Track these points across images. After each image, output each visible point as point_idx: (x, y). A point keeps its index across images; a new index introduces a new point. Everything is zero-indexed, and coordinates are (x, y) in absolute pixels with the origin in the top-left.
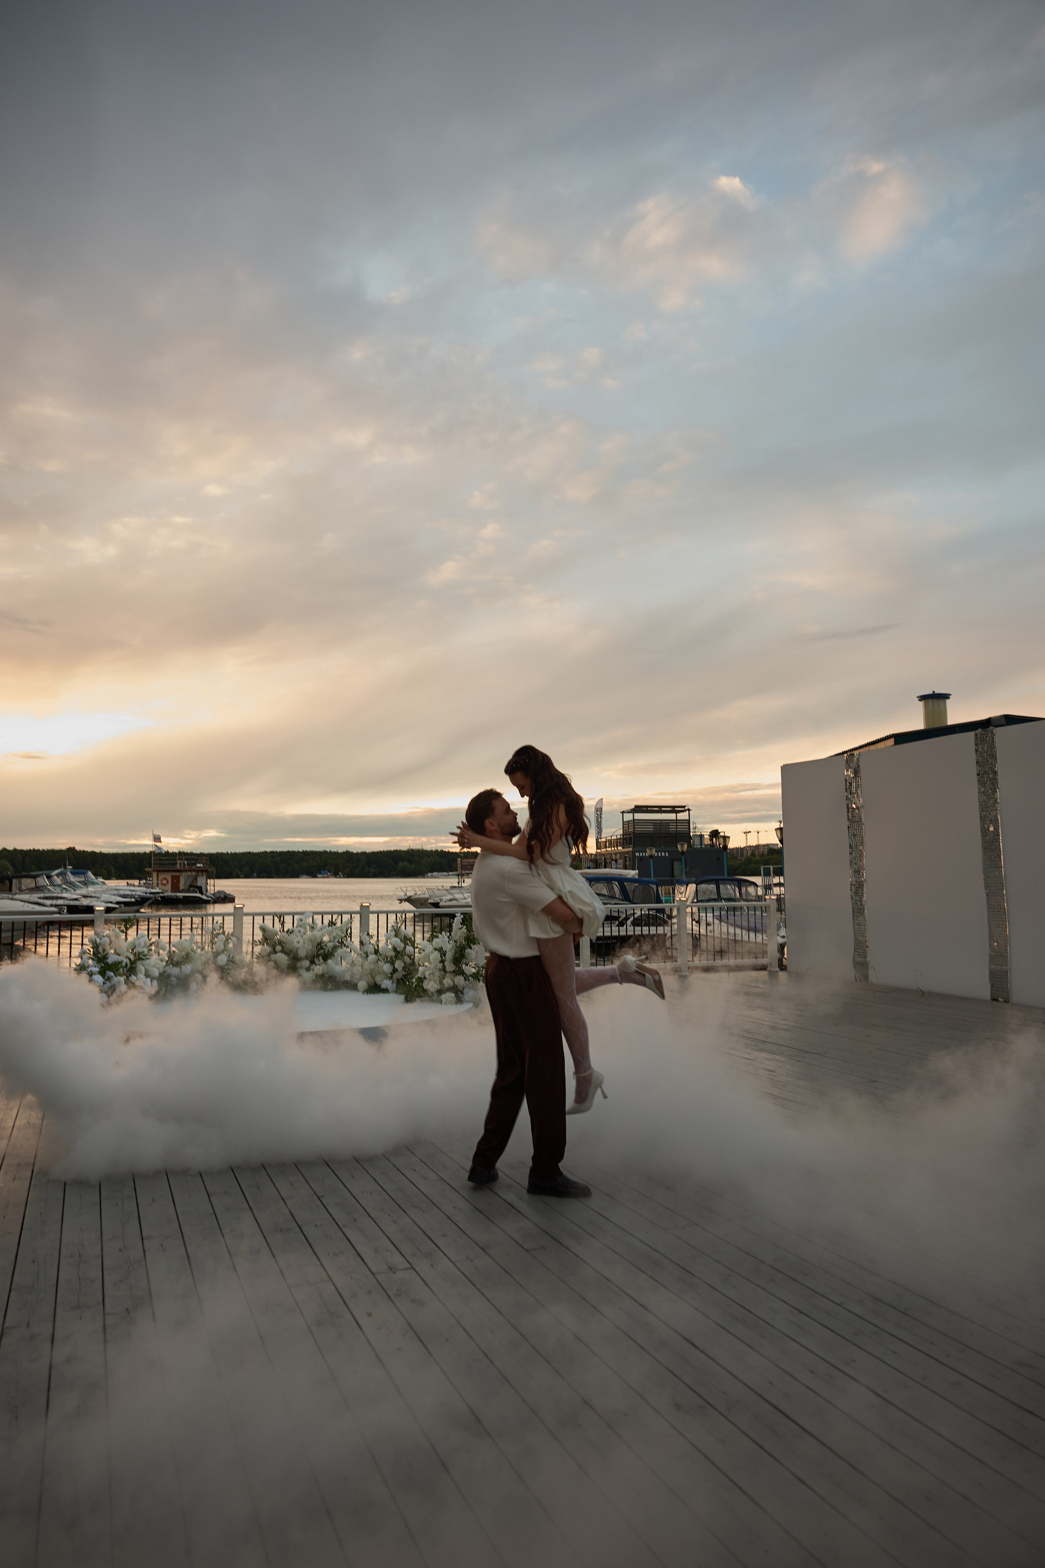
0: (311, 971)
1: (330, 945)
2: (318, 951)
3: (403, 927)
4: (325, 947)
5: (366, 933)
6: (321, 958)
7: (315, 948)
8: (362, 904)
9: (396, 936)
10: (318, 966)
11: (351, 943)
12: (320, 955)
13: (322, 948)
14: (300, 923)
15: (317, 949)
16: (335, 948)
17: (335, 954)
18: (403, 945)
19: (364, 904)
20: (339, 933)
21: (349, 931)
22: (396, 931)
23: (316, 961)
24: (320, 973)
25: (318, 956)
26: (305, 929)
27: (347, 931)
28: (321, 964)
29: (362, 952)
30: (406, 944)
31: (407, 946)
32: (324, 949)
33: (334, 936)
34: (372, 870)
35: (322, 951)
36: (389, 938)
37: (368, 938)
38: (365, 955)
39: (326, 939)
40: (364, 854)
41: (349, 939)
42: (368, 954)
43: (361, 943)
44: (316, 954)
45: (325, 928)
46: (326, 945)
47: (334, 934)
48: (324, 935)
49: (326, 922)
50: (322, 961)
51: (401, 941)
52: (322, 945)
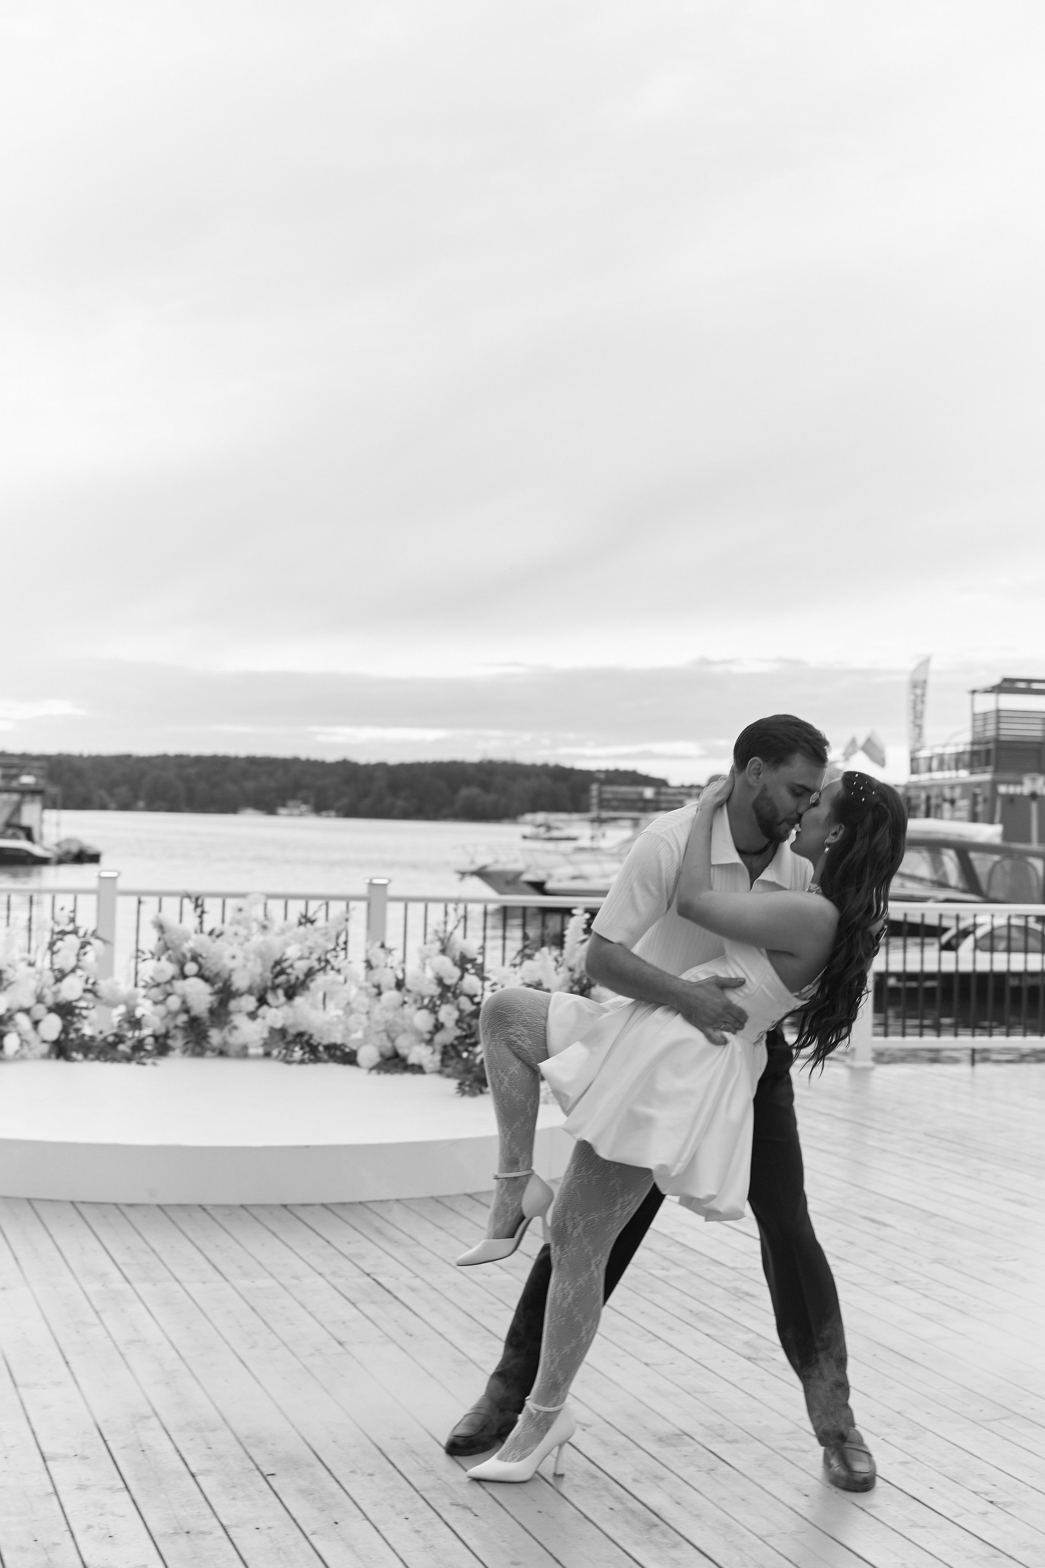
0: (259, 1020)
1: (301, 968)
2: (276, 976)
3: (459, 932)
4: (289, 971)
5: (378, 944)
6: (280, 992)
7: (269, 970)
8: (371, 880)
9: (443, 951)
10: (273, 1010)
11: (344, 963)
12: (278, 986)
13: (282, 972)
14: (239, 916)
15: (272, 972)
16: (310, 973)
17: (312, 985)
18: (457, 972)
19: (376, 881)
20: (321, 940)
21: (342, 939)
22: (442, 941)
23: (270, 997)
24: (278, 1025)
25: (275, 988)
26: (248, 928)
27: (338, 937)
28: (282, 1005)
29: (368, 985)
30: (464, 970)
31: (467, 976)
32: (288, 974)
33: (310, 948)
34: (400, 803)
35: (282, 979)
36: (427, 957)
37: (381, 953)
38: (375, 991)
39: (292, 952)
40: (382, 767)
41: (342, 954)
42: (383, 989)
43: (369, 965)
44: (269, 984)
45: (289, 928)
46: (291, 966)
47: (309, 943)
48: (287, 944)
49: (294, 917)
50: (282, 999)
51: (455, 964)
52: (285, 965)
